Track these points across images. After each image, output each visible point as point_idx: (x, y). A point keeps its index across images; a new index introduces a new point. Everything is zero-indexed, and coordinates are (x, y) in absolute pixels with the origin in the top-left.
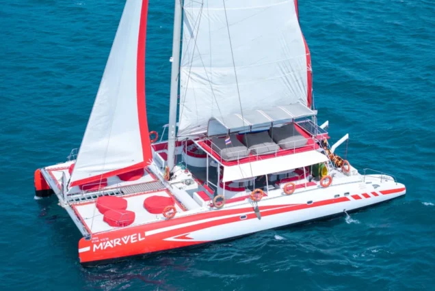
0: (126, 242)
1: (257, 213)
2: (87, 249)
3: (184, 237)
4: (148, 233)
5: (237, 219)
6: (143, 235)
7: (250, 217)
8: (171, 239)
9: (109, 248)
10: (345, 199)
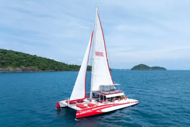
0: (88, 112)
1: (114, 105)
2: (78, 114)
3: (100, 111)
4: (93, 110)
5: (111, 106)
6: (91, 110)
7: (113, 106)
8: (98, 111)
9: (84, 114)
10: (129, 103)
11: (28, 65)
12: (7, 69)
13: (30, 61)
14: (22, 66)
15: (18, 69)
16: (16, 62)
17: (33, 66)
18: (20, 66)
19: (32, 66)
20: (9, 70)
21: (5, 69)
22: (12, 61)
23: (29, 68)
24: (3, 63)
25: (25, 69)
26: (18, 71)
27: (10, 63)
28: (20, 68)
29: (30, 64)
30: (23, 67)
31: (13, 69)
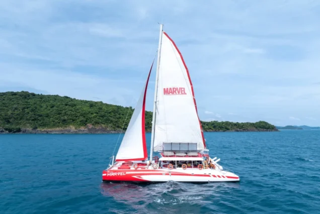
0: (119, 175)
1: (169, 174)
2: (105, 175)
3: (140, 177)
4: (127, 173)
5: (161, 174)
8: (135, 177)
11: (97, 123)
12: (67, 128)
13: (102, 117)
14: (88, 124)
15: (82, 128)
16: (82, 118)
17: (104, 124)
18: (86, 124)
19: (102, 123)
20: (69, 131)
21: (65, 129)
22: (77, 117)
23: (98, 127)
24: (64, 120)
25: (92, 128)
26: (81, 131)
27: (73, 120)
28: (86, 128)
29: (100, 121)
30: (90, 126)
31: (76, 129)
